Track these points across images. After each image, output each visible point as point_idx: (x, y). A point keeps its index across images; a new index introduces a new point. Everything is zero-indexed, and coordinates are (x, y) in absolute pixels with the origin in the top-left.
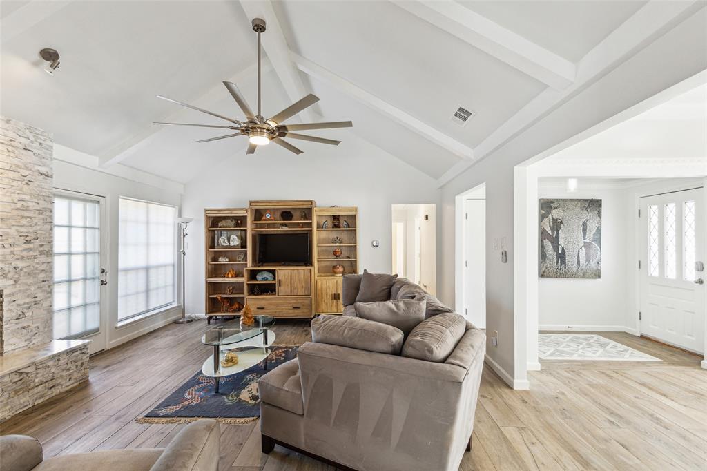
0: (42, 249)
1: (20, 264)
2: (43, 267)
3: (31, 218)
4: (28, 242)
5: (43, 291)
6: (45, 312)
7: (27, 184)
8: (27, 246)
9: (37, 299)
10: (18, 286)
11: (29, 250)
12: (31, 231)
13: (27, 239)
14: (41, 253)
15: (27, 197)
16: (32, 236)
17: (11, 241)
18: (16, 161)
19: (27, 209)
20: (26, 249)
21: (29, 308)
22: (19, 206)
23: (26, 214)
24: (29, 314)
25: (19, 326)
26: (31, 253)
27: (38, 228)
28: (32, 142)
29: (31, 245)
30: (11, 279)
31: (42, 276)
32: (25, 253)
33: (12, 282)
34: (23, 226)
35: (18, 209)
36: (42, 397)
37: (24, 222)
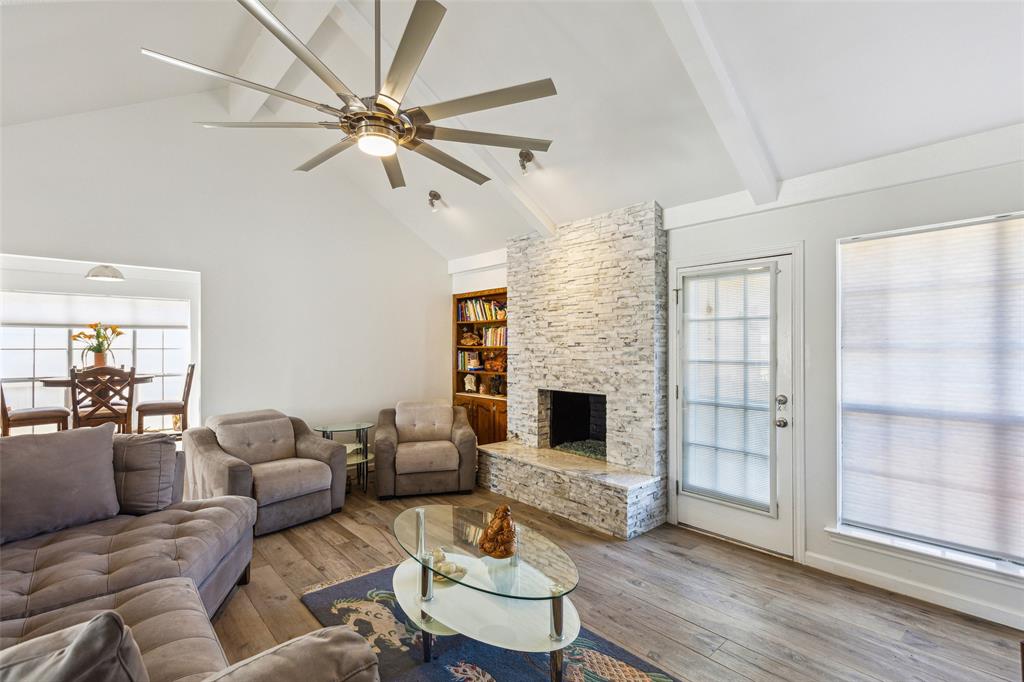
0: (642, 353)
1: (621, 370)
2: (643, 376)
3: (630, 316)
4: (627, 345)
5: (644, 407)
6: (646, 435)
7: (628, 277)
8: (627, 349)
9: (636, 415)
10: (619, 394)
11: (629, 354)
12: (630, 331)
13: (627, 341)
14: (641, 359)
15: (626, 293)
16: (632, 337)
17: (612, 344)
18: (616, 256)
19: (626, 306)
20: (626, 353)
21: (629, 423)
22: (619, 304)
23: (626, 312)
24: (628, 429)
25: (621, 440)
26: (632, 358)
27: (638, 327)
28: (632, 225)
29: (631, 349)
30: (612, 385)
31: (642, 387)
32: (625, 358)
33: (614, 389)
34: (623, 326)
35: (618, 308)
36: (575, 516)
37: (623, 322)
